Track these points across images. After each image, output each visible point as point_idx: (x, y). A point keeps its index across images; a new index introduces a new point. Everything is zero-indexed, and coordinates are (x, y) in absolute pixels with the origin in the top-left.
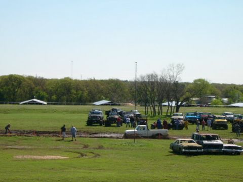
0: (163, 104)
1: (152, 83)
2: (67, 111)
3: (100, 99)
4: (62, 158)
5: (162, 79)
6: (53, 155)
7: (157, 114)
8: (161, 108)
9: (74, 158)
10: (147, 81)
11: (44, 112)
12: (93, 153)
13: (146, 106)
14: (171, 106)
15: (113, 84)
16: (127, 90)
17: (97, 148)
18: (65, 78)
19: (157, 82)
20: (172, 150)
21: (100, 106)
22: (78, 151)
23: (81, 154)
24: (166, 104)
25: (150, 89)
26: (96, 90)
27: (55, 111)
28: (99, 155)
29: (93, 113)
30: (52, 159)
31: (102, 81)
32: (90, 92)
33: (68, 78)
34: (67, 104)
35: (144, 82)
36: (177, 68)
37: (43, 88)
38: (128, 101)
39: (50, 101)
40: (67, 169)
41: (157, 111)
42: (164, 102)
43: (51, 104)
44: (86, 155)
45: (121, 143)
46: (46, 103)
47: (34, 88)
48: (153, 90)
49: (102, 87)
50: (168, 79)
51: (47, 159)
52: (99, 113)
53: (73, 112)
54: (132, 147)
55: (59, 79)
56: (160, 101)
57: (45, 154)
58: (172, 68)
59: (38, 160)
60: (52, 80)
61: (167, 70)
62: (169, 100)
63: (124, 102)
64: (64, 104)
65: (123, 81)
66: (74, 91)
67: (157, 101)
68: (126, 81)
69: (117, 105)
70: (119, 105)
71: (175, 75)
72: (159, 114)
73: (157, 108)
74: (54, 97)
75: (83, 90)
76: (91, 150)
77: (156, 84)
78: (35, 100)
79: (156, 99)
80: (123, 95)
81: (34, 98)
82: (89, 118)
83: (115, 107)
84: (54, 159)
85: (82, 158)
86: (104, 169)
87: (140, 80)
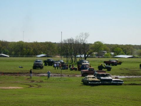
0: (77, 56)
1: (71, 44)
2: (21, 61)
3: (40, 54)
4: (19, 88)
5: (76, 41)
6: (13, 86)
7: (73, 62)
8: (76, 58)
9: (26, 88)
10: (68, 43)
11: (8, 61)
12: (37, 85)
13: (67, 57)
14: (82, 58)
15: (47, 45)
16: (56, 48)
17: (39, 82)
18: (20, 42)
19: (73, 43)
20: (83, 83)
21: (41, 57)
22: (28, 84)
23: (30, 85)
24: (79, 56)
25: (69, 47)
26: (38, 48)
27: (14, 61)
28: (41, 86)
29: (37, 62)
30: (13, 89)
31: (41, 43)
32: (34, 50)
33: (21, 41)
34: (21, 57)
35: (66, 43)
36: (85, 35)
37: (7, 47)
38: (56, 55)
39: (11, 55)
40: (22, 94)
41: (73, 60)
42: (77, 55)
43: (12, 57)
44: (33, 86)
45: (53, 79)
46: (8, 56)
47: (1, 47)
48: (71, 48)
49: (41, 46)
50: (80, 42)
51: (11, 89)
52: (40, 62)
53: (25, 61)
54: (60, 81)
55: (16, 42)
56: (75, 55)
57: (9, 86)
58: (82, 35)
59: (5, 89)
60: (12, 42)
61: (79, 37)
62: (80, 54)
63: (54, 55)
64: (20, 57)
65: (53, 43)
66: (25, 49)
67: (73, 54)
68: (55, 43)
69: (50, 57)
70: (52, 57)
71: (84, 39)
72: (75, 62)
73: (73, 59)
74: (13, 53)
75: (30, 49)
76: (36, 83)
77: (73, 45)
78: (2, 54)
79: (73, 53)
80: (53, 51)
81: (1, 53)
82: (34, 65)
83: (49, 58)
84: (15, 89)
85: (31, 88)
86: (44, 94)
87: (64, 42)
